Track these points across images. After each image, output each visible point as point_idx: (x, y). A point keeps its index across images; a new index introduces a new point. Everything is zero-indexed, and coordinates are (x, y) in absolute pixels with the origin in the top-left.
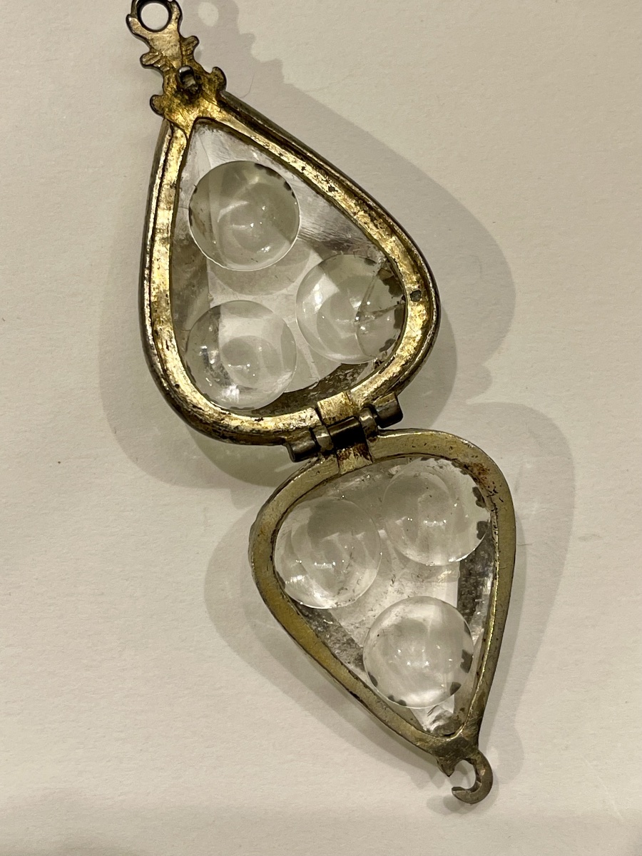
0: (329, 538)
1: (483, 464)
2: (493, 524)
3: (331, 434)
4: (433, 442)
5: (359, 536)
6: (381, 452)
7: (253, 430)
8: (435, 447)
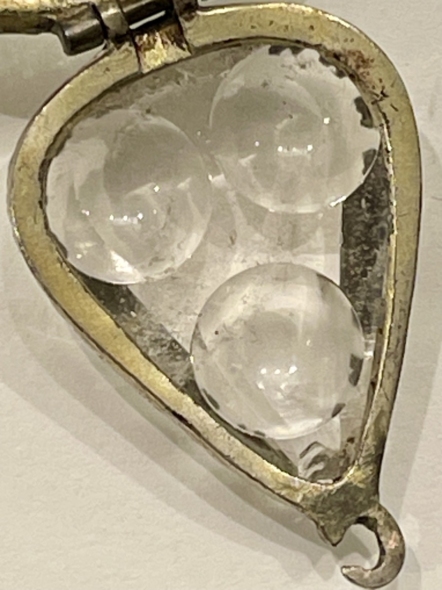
0: (138, 191)
1: (363, 52)
2: (384, 146)
3: (125, 10)
4: (284, 19)
5: (182, 185)
6: (203, 37)
7: (6, 10)
8: (287, 27)
